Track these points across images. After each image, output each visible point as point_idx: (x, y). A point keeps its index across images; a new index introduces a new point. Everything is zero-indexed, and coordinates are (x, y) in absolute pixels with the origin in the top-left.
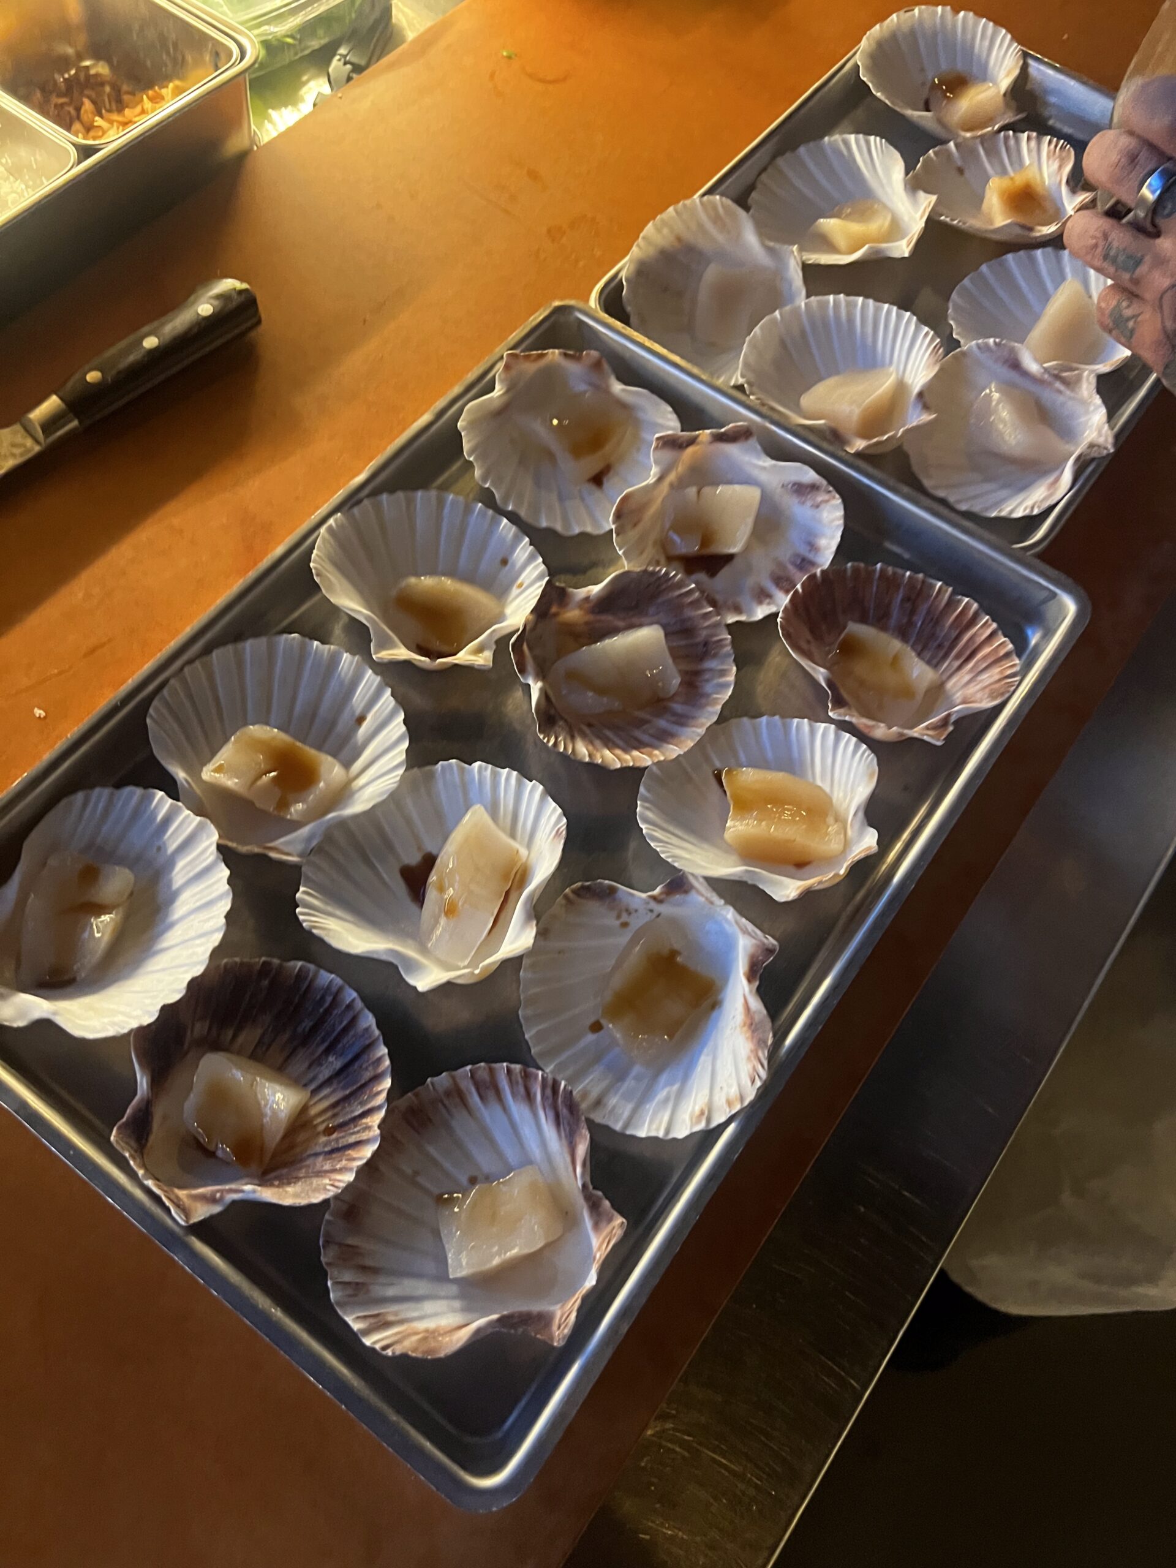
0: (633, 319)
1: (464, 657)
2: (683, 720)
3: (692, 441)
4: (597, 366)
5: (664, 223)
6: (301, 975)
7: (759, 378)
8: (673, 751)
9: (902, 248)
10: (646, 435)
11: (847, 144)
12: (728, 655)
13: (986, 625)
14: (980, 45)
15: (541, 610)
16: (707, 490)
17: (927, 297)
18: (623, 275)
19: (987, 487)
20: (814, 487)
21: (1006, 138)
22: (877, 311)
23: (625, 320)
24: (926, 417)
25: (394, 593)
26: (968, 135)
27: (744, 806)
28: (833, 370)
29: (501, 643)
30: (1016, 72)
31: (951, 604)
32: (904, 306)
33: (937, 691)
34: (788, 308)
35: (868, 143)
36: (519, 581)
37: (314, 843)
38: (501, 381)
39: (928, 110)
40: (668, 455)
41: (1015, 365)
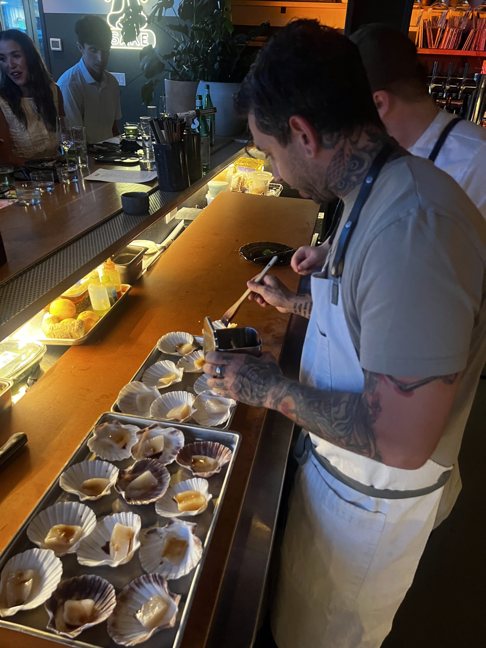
0: (122, 411)
1: (103, 493)
2: (161, 490)
3: (144, 431)
4: (117, 423)
5: (124, 390)
6: (84, 578)
7: (155, 415)
8: (161, 496)
9: (180, 380)
10: (133, 434)
11: (160, 363)
12: (167, 472)
13: (222, 447)
14: (183, 337)
15: (120, 477)
16: (151, 440)
17: (189, 388)
18: (117, 403)
19: (214, 421)
20: (175, 431)
21: (195, 353)
22: (178, 393)
23: (120, 412)
24: (195, 410)
25: (81, 486)
26: (187, 354)
27: (180, 501)
28: (172, 408)
29: (112, 488)
30: (193, 340)
31: (213, 445)
32: (183, 390)
33: (216, 464)
34: (157, 399)
35: (165, 362)
36: (112, 474)
37: (78, 546)
38: (95, 433)
39: (176, 352)
40: (139, 435)
41: (211, 395)
